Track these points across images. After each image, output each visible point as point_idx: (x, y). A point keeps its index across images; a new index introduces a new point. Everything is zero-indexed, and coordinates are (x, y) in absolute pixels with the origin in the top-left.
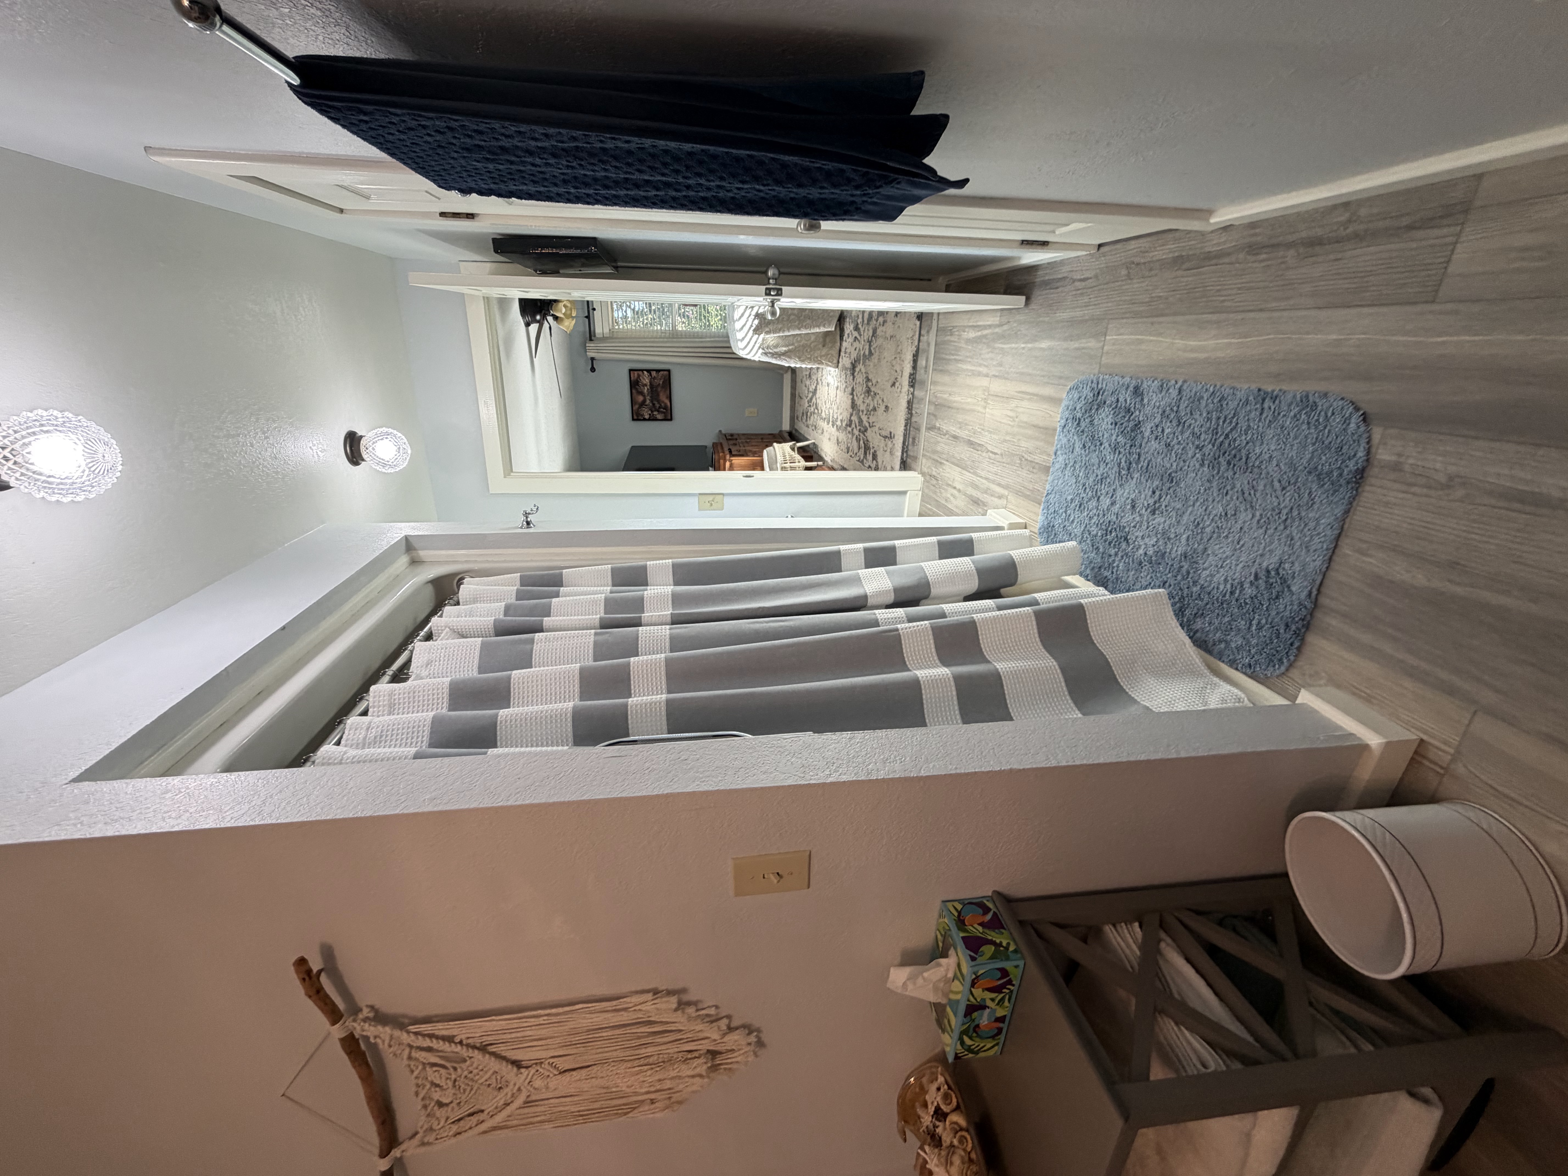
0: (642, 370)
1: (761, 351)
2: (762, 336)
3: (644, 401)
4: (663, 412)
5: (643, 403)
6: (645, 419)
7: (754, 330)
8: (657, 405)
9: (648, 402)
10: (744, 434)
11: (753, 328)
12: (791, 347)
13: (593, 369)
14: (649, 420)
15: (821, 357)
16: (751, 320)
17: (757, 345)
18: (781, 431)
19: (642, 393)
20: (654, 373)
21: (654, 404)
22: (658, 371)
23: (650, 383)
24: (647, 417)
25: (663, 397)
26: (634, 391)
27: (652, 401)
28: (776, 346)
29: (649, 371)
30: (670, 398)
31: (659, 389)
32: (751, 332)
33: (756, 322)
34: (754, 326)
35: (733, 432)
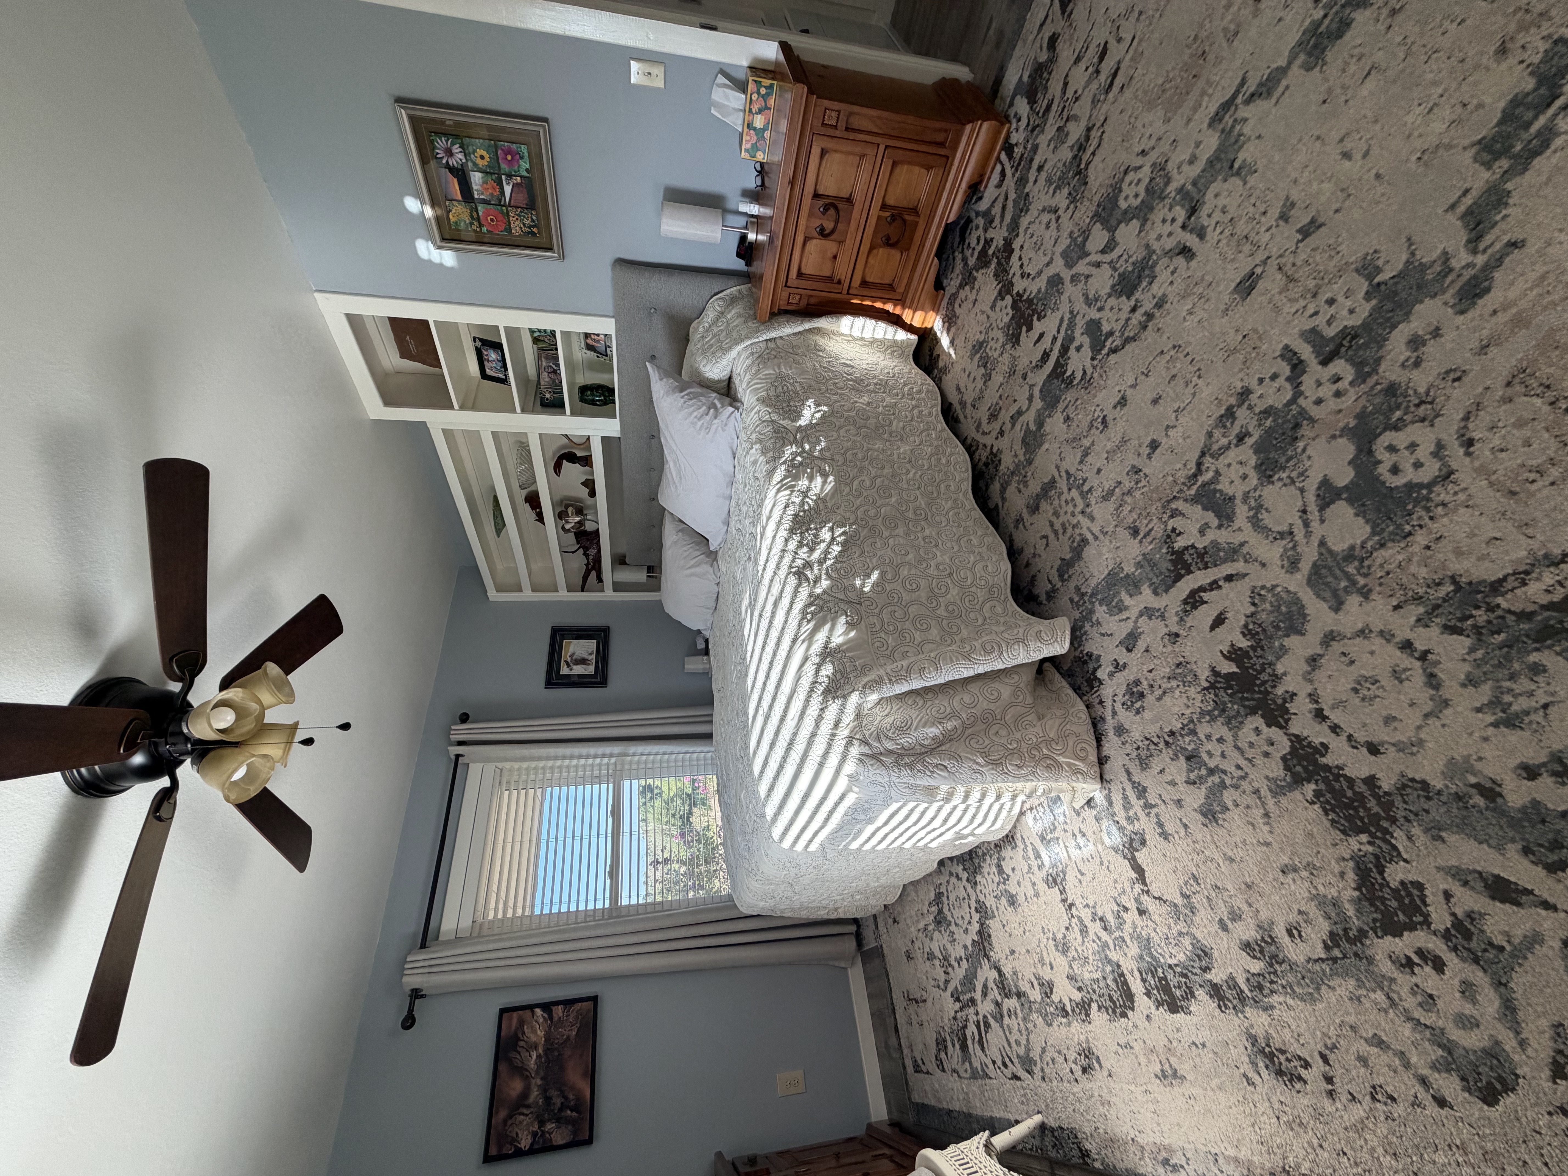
0: (531, 1007)
1: (855, 751)
2: (854, 698)
3: (525, 1094)
4: (569, 1121)
5: (522, 1101)
6: (519, 1154)
7: (826, 692)
8: (558, 1101)
9: (535, 1094)
10: (781, 1154)
11: (820, 689)
12: (949, 725)
13: (409, 1022)
14: (532, 1152)
15: (1049, 742)
16: (809, 669)
17: (844, 732)
18: (870, 1126)
19: (520, 1071)
20: (558, 1011)
21: (548, 1100)
22: (568, 1003)
23: (548, 1037)
24: (525, 1143)
25: (575, 1078)
26: (503, 1067)
27: (544, 1090)
28: (903, 729)
29: (547, 1007)
30: (592, 1075)
31: (567, 1052)
32: (816, 700)
33: (828, 670)
34: (823, 679)
35: (750, 1152)
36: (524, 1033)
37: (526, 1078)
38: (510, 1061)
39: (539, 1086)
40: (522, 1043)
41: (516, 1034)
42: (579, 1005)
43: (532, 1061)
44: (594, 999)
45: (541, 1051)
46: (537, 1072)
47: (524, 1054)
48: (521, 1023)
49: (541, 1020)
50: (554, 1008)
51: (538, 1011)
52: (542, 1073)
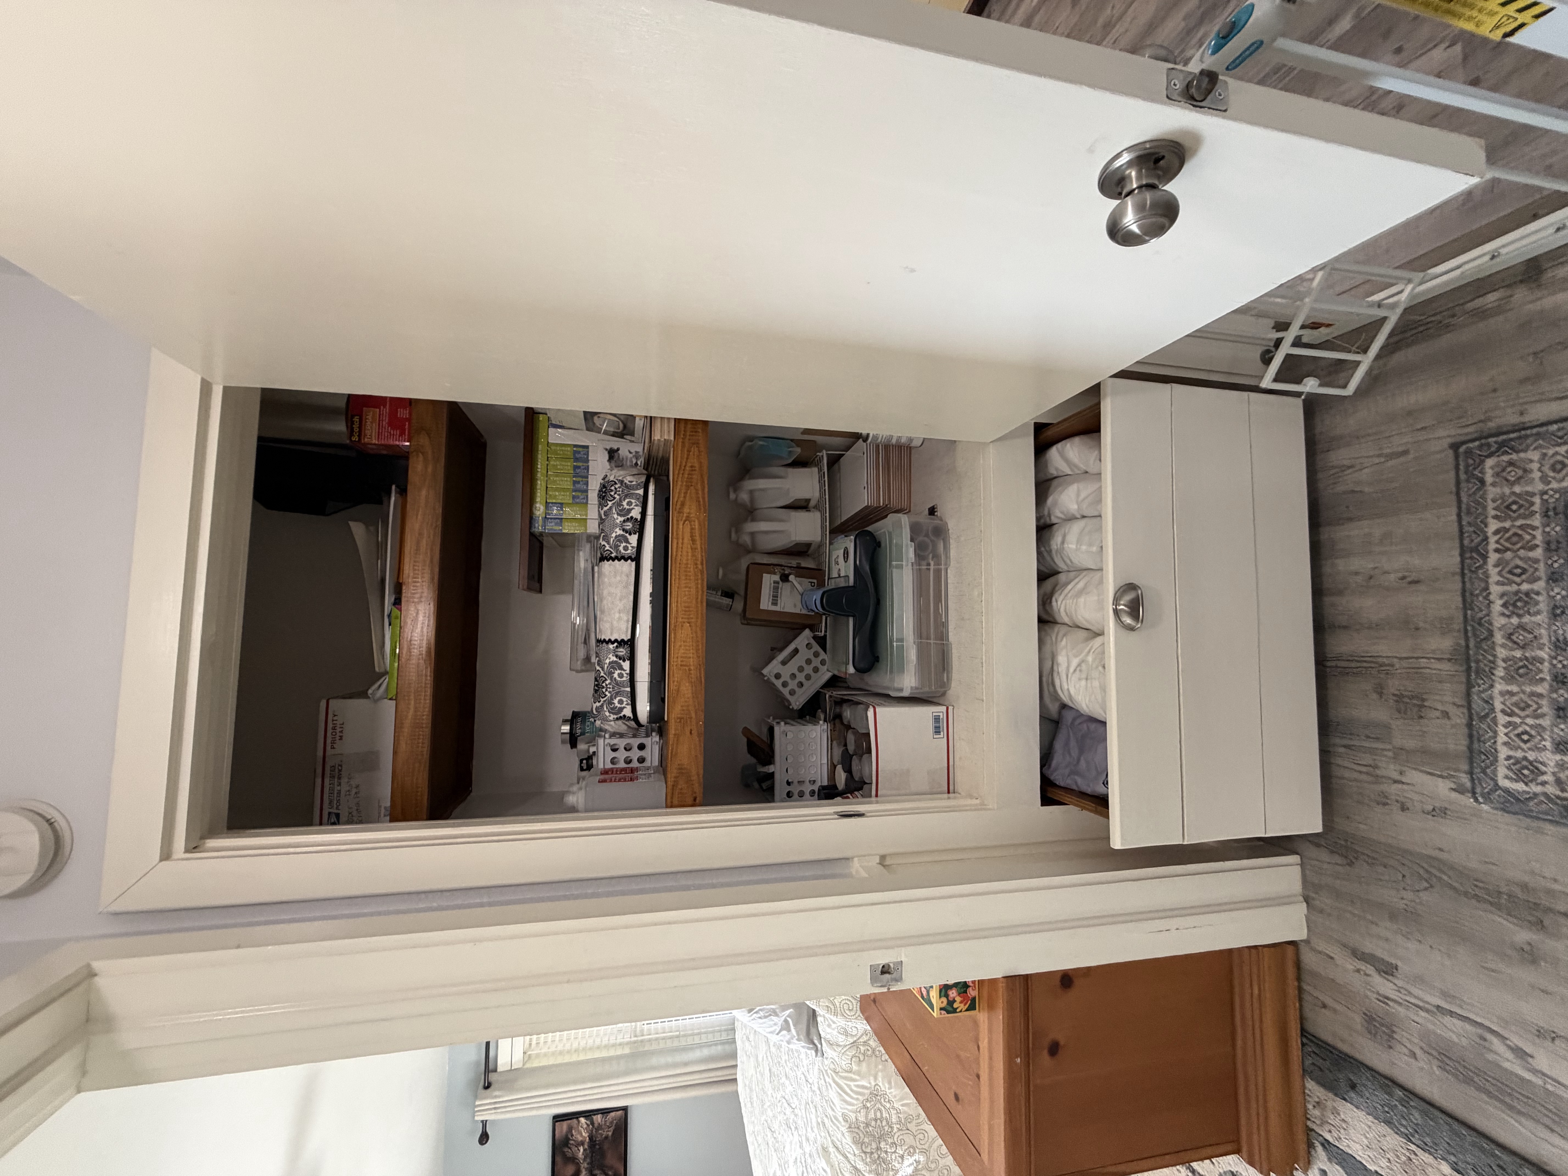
0: (575, 1115)
3: (577, 1172)
9: (583, 1173)
13: (484, 1140)
19: (573, 1160)
20: (598, 1118)
22: (605, 1112)
23: (591, 1137)
25: (613, 1162)
26: (558, 1159)
27: (590, 1171)
29: (588, 1115)
30: (624, 1158)
31: (606, 1146)
36: (572, 1135)
37: (578, 1165)
38: (564, 1154)
39: (586, 1169)
40: (572, 1142)
41: (567, 1136)
42: (613, 1114)
43: (581, 1152)
44: (625, 1109)
45: (586, 1147)
46: (584, 1160)
47: (574, 1149)
48: (570, 1129)
49: (585, 1126)
50: (594, 1117)
51: (582, 1120)
52: (588, 1160)
